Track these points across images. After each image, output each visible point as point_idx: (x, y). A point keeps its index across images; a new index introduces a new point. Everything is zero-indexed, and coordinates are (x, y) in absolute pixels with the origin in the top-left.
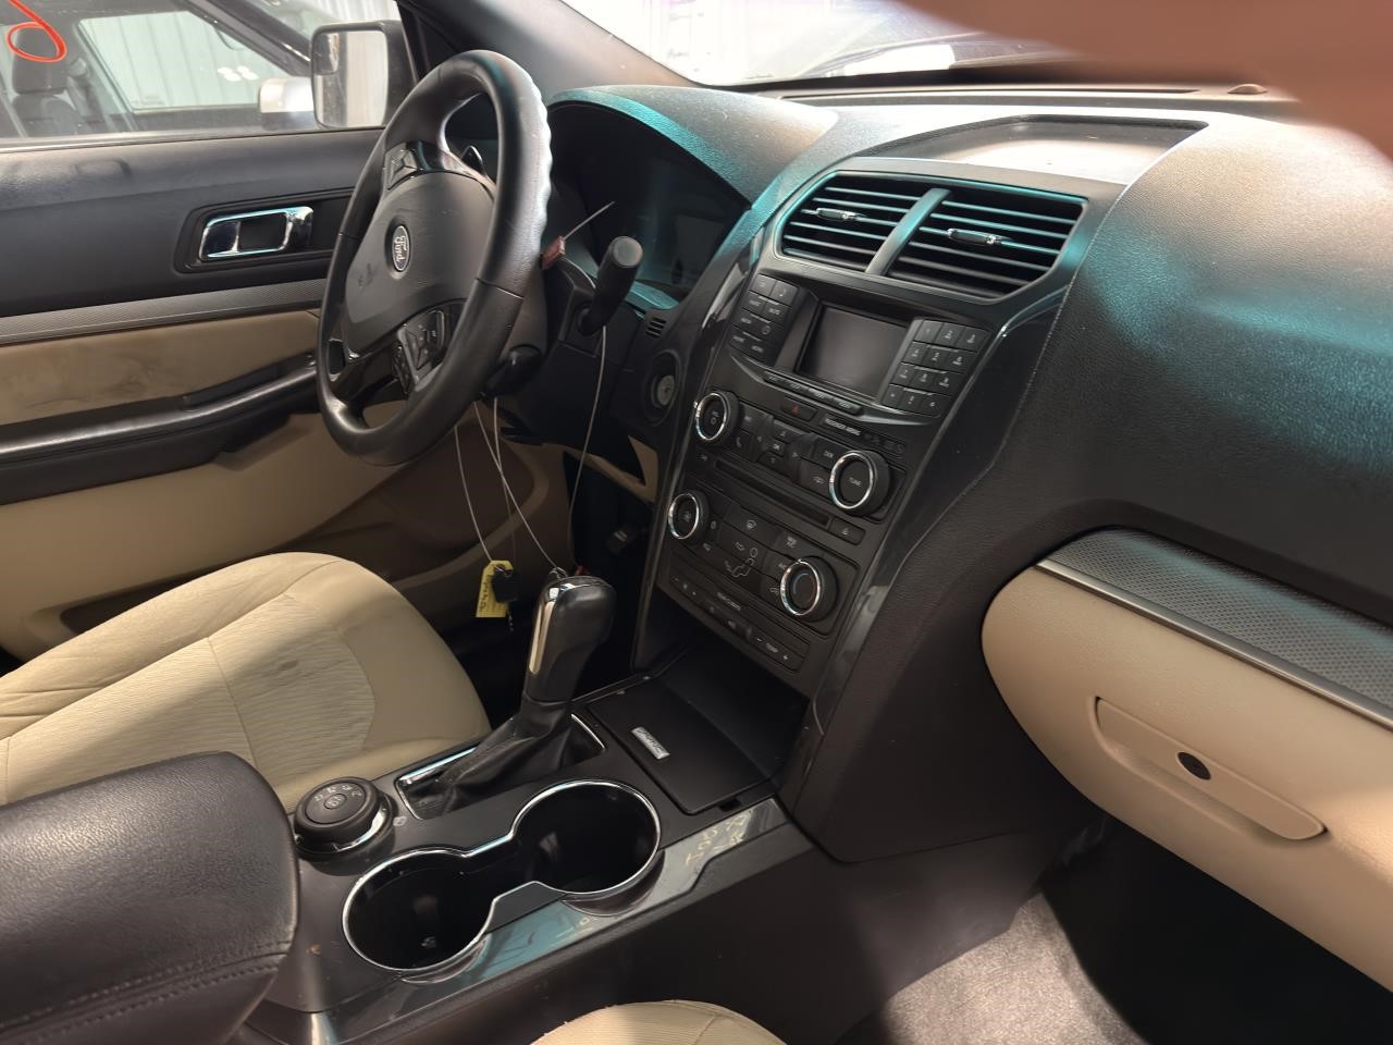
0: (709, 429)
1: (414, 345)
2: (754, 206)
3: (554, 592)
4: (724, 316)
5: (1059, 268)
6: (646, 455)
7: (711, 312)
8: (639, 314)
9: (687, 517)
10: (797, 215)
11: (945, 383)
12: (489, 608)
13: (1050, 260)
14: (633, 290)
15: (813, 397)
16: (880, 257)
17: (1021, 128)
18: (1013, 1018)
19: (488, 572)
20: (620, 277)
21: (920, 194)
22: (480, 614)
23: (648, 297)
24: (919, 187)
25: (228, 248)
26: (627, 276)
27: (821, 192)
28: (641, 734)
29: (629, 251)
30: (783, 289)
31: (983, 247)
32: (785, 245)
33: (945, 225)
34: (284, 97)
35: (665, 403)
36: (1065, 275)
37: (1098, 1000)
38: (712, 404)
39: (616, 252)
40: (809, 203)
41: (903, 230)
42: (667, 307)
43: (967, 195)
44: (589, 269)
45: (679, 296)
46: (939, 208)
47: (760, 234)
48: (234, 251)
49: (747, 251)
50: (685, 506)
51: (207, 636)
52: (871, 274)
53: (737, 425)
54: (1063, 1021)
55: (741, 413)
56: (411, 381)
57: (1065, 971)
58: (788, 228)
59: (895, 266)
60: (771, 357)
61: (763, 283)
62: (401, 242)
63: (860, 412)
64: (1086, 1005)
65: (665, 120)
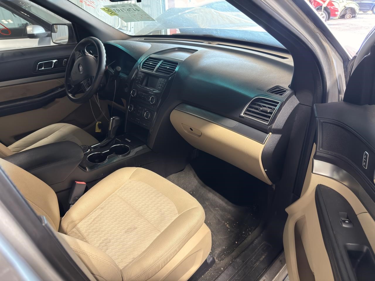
0: (133, 94)
1: (85, 84)
2: (138, 61)
3: (112, 119)
4: (134, 78)
5: (175, 72)
6: (124, 101)
7: (133, 77)
8: (121, 78)
9: (131, 108)
10: (144, 63)
11: (163, 87)
12: (98, 130)
13: (174, 70)
14: (120, 74)
15: (147, 89)
16: (155, 69)
17: (177, 49)
18: (187, 184)
19: (97, 124)
20: (117, 72)
21: (160, 61)
22: (96, 131)
23: (122, 75)
24: (160, 60)
25: (42, 68)
26: (119, 72)
27: (147, 59)
28: (126, 139)
29: (119, 68)
30: (143, 74)
31: (167, 68)
32: (143, 68)
33: (163, 65)
34: (33, 30)
35: (126, 92)
36: (176, 72)
37: (200, 181)
38: (133, 91)
39: (117, 69)
40: (146, 61)
41: (158, 66)
42: (125, 76)
43: (166, 61)
44: (112, 71)
45: (127, 74)
46: (162, 63)
47: (139, 66)
48: (43, 68)
49: (137, 68)
50: (131, 107)
51: (47, 137)
52: (154, 72)
53: (137, 94)
54: (195, 184)
55: (138, 92)
56: (85, 90)
57: (195, 176)
58: (143, 65)
59: (157, 71)
60: (142, 84)
61: (140, 73)
62: (81, 68)
63: (154, 91)
64: (199, 182)
65: (123, 48)
